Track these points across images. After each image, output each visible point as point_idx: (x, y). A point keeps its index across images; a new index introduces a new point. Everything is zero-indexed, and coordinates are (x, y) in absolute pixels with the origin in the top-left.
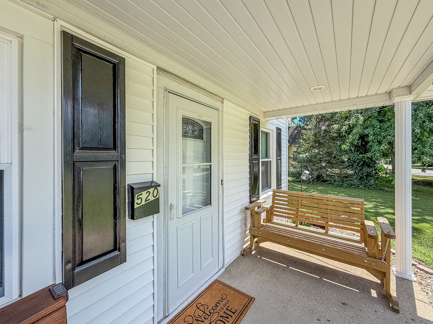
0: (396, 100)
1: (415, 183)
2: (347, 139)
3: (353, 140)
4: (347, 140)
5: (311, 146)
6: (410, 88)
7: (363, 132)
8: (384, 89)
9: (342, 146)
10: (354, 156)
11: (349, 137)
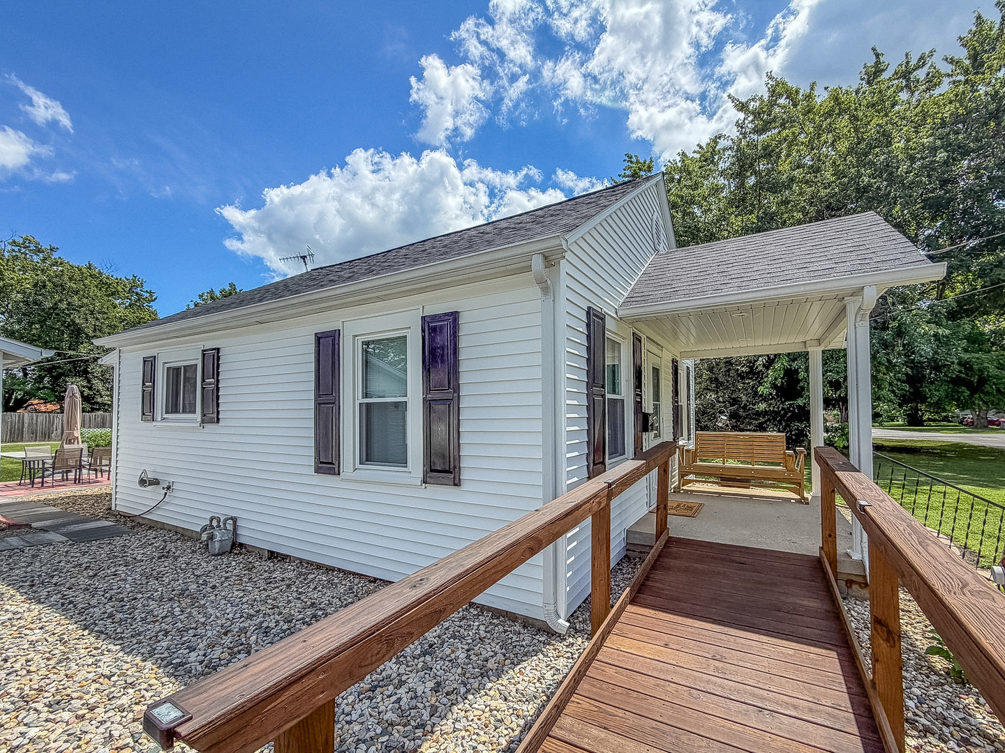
0: (809, 349)
1: (878, 448)
2: (766, 377)
3: (776, 379)
4: (765, 379)
5: (704, 389)
6: (819, 341)
7: (789, 365)
8: (800, 339)
9: (759, 389)
10: (776, 405)
11: (768, 374)
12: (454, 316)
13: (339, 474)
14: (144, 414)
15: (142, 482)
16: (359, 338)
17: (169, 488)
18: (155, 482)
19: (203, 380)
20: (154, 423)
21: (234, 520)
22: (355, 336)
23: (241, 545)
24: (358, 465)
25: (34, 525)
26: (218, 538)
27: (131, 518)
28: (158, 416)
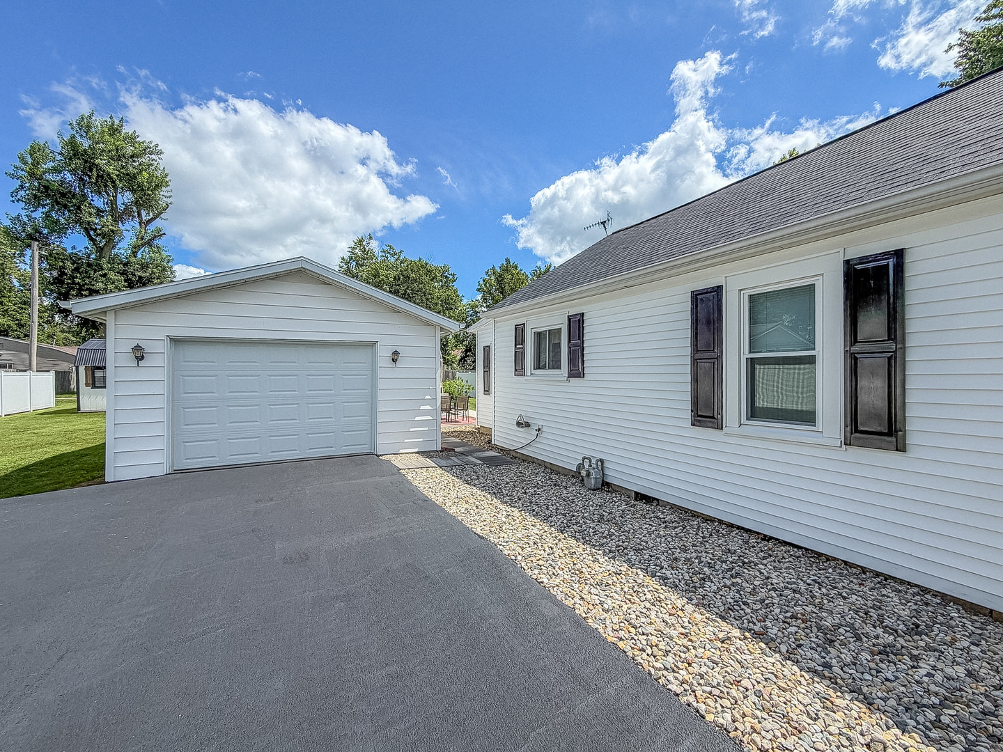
12: (899, 254)
13: (722, 429)
14: (516, 370)
15: (519, 424)
16: (744, 292)
17: (539, 430)
18: (528, 425)
19: (569, 341)
20: (525, 378)
21: (602, 461)
22: (740, 290)
23: (608, 485)
24: (744, 420)
25: (457, 450)
26: (594, 476)
27: (505, 451)
28: (528, 373)
